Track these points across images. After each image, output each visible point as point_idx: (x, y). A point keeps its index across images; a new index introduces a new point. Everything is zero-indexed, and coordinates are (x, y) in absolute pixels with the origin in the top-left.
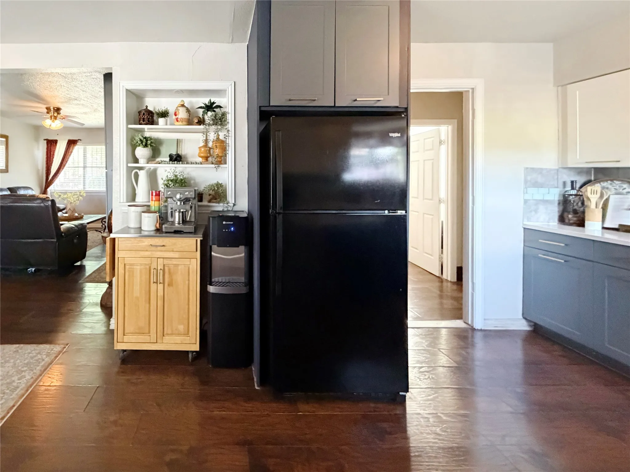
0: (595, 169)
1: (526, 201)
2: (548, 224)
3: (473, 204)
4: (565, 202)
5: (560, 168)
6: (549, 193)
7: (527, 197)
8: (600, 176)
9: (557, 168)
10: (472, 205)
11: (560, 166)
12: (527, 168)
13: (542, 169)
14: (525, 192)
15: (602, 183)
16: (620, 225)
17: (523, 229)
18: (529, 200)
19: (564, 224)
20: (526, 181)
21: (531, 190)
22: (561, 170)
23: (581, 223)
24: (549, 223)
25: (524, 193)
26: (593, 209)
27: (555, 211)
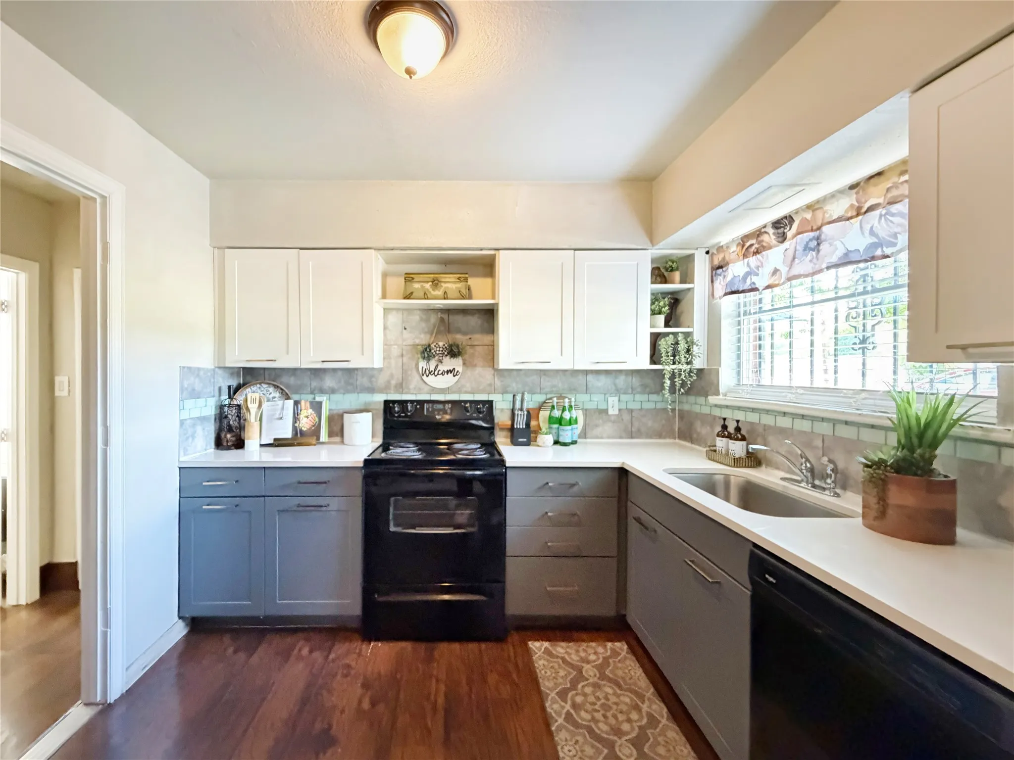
0: (244, 368)
1: (182, 422)
2: (205, 452)
3: (106, 443)
4: (221, 417)
5: (216, 367)
6: (206, 406)
7: (185, 415)
8: (248, 378)
9: (213, 367)
10: (103, 447)
11: (217, 366)
12: (184, 367)
13: (199, 369)
14: (181, 408)
15: (252, 387)
16: (275, 440)
17: (178, 469)
18: (186, 420)
19: (222, 449)
20: (182, 390)
21: (189, 403)
22: (217, 369)
23: (240, 444)
24: (206, 450)
25: (180, 410)
26: (253, 423)
27: (210, 430)
